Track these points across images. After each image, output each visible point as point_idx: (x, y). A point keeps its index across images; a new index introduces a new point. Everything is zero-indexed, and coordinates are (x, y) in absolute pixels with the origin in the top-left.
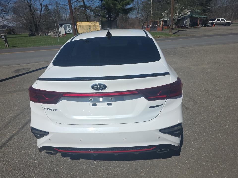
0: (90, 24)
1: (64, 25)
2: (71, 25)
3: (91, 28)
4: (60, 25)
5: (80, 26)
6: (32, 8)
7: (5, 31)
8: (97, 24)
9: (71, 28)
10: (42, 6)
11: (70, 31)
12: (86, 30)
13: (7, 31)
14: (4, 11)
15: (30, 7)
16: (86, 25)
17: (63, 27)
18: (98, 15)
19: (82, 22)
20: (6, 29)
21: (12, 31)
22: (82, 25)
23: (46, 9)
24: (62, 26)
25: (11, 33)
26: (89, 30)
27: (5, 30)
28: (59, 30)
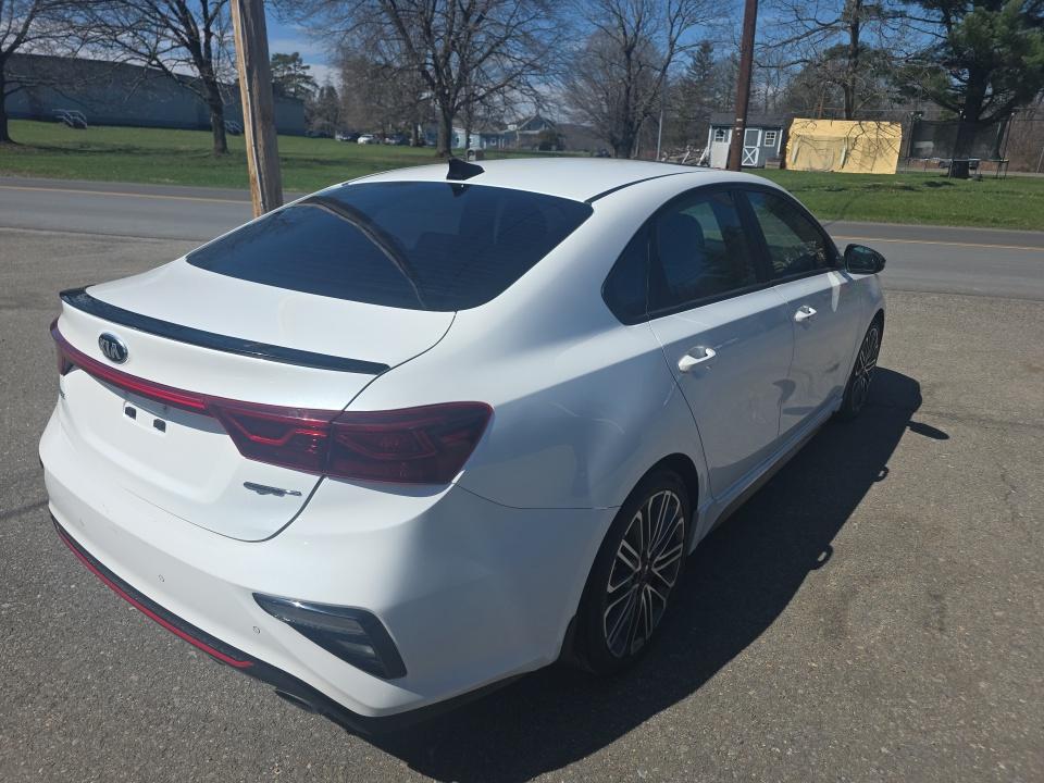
0: (857, 131)
1: (731, 132)
2: (760, 133)
3: (853, 152)
4: (714, 128)
5: (803, 139)
6: (633, 56)
7: (533, 139)
8: (888, 136)
9: (759, 144)
10: (675, 47)
11: (753, 156)
12: (826, 157)
13: (539, 141)
14: (535, 67)
15: (628, 52)
16: (836, 135)
17: (726, 141)
18: (913, 92)
19: (816, 122)
20: (537, 132)
21: (557, 140)
22: (816, 134)
23: (700, 61)
24: (721, 134)
25: (550, 149)
26: (839, 158)
27: (535, 135)
28: (707, 151)
